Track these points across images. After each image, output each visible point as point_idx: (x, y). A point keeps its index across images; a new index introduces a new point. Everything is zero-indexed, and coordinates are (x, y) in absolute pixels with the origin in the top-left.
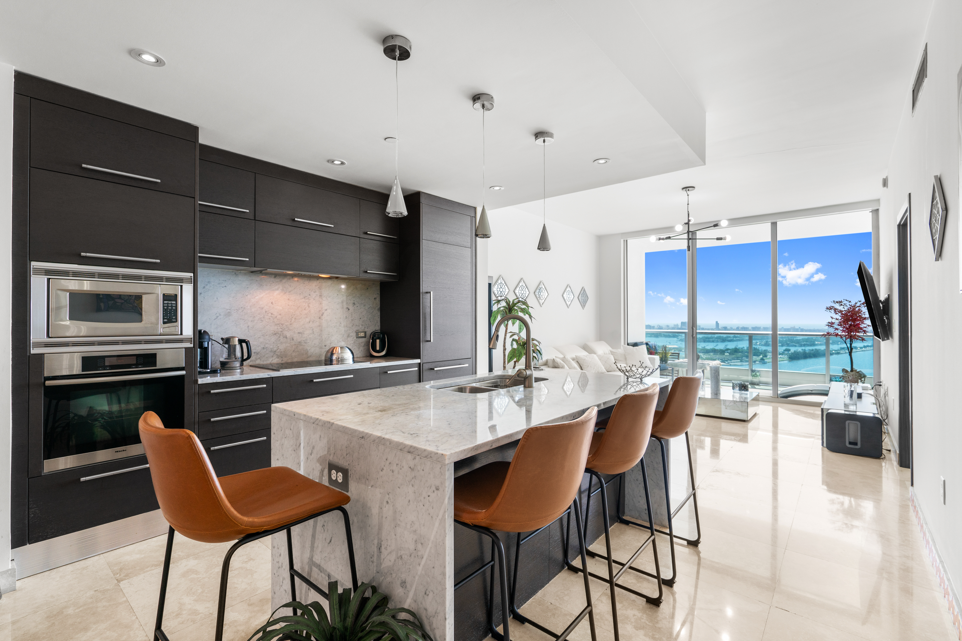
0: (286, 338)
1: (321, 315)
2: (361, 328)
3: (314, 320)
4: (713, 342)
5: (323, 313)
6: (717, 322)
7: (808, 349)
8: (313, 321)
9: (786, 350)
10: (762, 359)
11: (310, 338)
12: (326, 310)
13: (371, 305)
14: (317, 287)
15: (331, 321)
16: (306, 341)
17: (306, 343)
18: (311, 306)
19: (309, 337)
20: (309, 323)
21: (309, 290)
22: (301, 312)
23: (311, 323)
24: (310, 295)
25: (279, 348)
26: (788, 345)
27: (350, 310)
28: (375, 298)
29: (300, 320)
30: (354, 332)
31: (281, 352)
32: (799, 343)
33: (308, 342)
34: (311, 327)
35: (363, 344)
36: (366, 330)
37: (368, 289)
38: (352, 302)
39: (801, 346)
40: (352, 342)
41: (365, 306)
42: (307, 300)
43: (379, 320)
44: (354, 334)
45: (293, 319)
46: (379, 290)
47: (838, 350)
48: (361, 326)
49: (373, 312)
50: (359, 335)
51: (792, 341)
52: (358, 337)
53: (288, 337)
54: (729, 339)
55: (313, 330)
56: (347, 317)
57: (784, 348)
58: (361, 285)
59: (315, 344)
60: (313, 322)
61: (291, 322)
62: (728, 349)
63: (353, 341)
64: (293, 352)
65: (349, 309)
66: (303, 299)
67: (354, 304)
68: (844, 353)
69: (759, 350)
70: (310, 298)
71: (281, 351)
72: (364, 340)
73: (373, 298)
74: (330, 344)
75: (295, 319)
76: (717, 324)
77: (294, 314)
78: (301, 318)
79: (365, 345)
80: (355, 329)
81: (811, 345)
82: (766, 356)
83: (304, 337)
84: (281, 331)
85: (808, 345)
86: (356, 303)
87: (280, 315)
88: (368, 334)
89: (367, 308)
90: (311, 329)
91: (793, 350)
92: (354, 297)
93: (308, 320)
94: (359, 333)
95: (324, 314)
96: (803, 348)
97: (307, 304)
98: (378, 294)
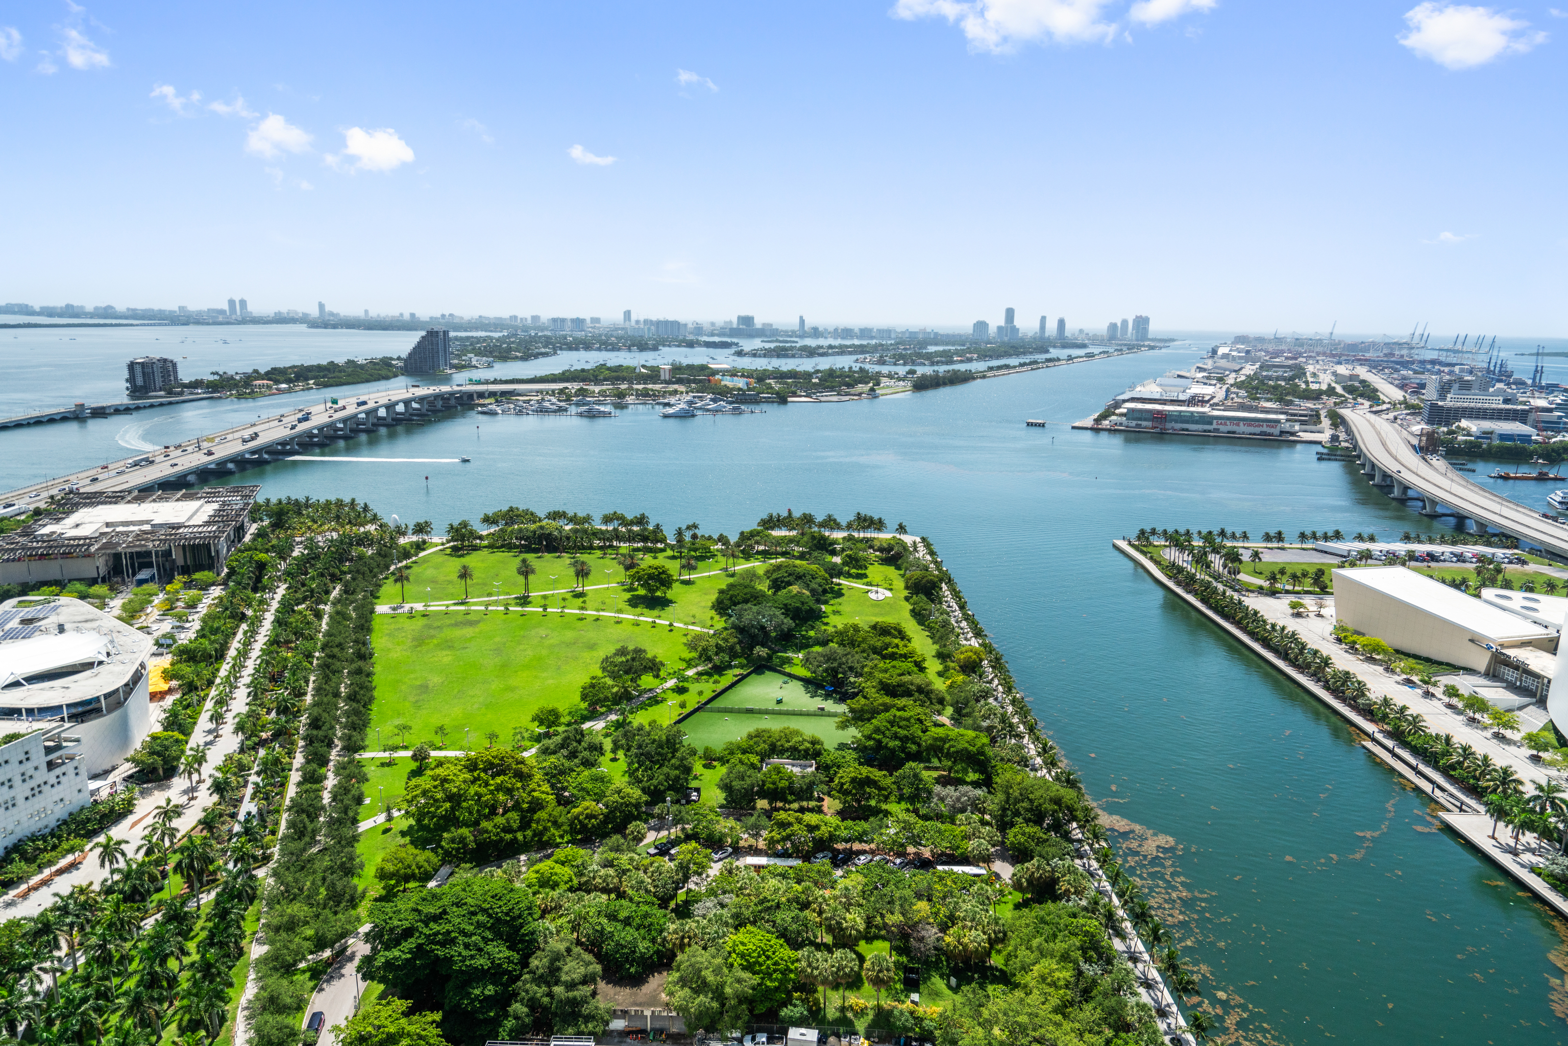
4: (793, 356)
6: (801, 318)
7: (942, 369)
9: (908, 373)
10: (872, 390)
26: (913, 363)
32: (931, 359)
39: (932, 364)
51: (920, 355)
54: (821, 351)
57: (908, 368)
62: (818, 371)
69: (867, 372)
76: (802, 321)
81: (947, 363)
82: (878, 384)
85: (943, 363)
91: (921, 371)
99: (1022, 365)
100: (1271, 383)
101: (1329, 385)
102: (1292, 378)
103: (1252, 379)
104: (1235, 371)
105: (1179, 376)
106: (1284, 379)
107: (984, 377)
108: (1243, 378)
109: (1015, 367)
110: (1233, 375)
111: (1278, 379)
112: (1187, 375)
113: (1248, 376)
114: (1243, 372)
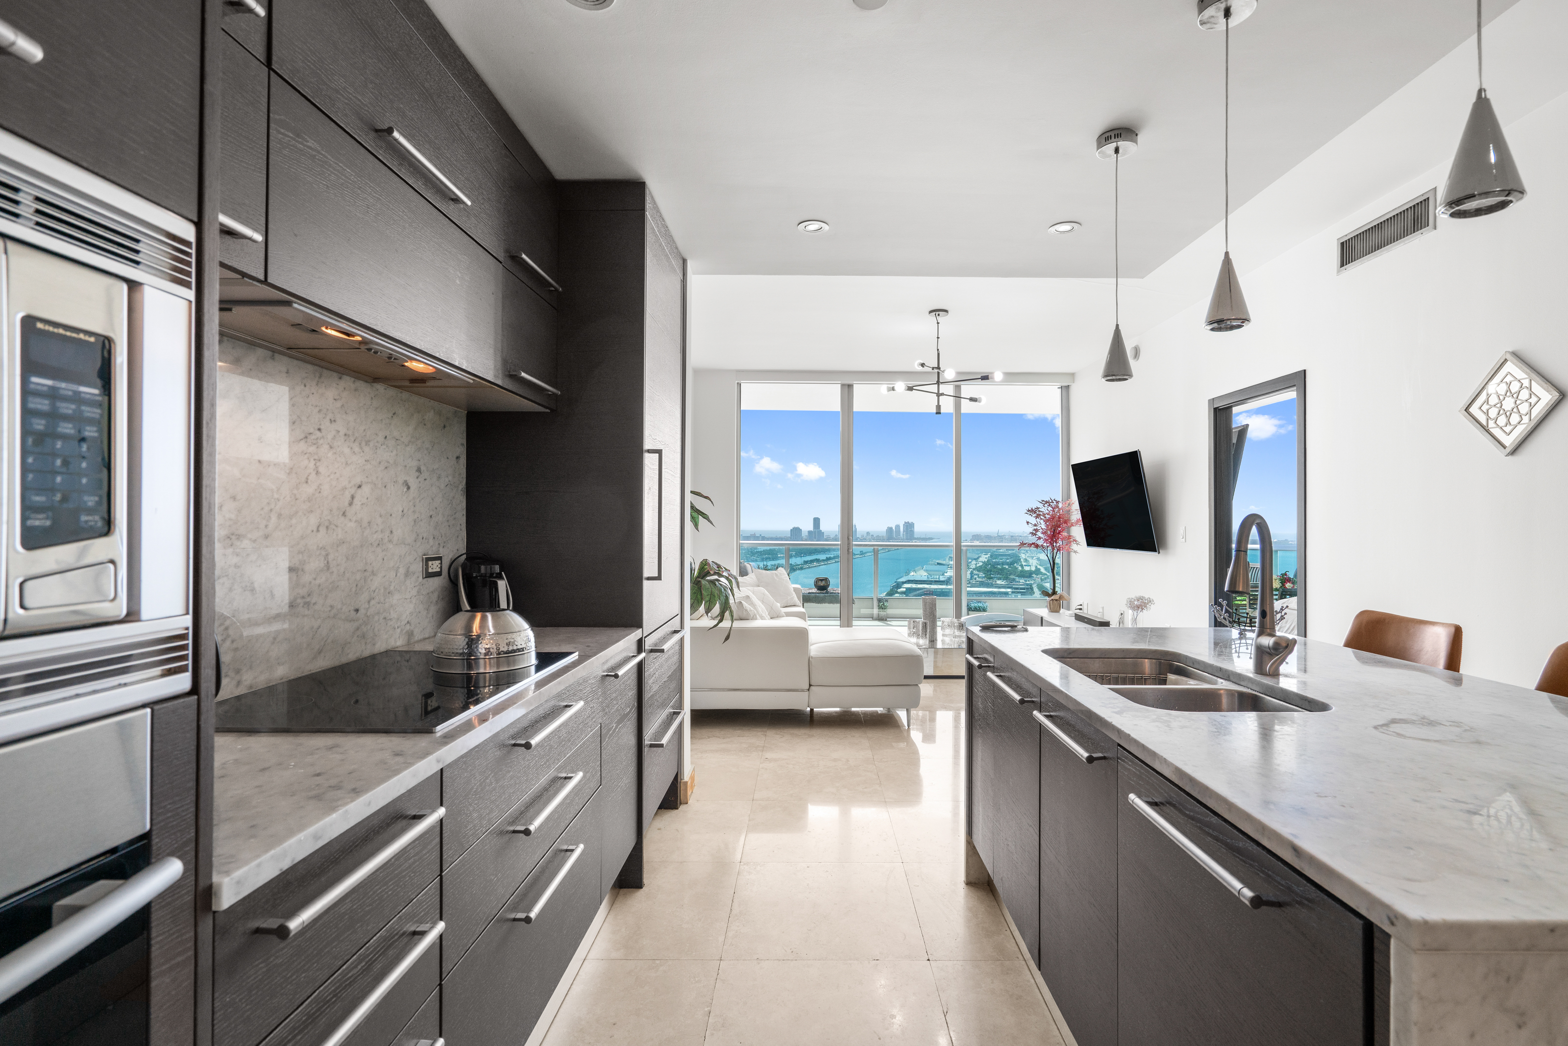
0: (253, 590)
1: (347, 504)
2: (432, 546)
3: (330, 523)
5: (353, 497)
8: (327, 524)
11: (319, 586)
12: (360, 487)
13: (450, 478)
14: (338, 404)
15: (369, 523)
16: (308, 600)
17: (307, 604)
18: (322, 469)
19: (318, 582)
20: (318, 531)
21: (318, 409)
22: (295, 492)
23: (323, 530)
24: (319, 430)
25: (228, 636)
27: (412, 489)
28: (458, 458)
29: (294, 521)
30: (418, 559)
31: (236, 649)
33: (313, 601)
34: (323, 548)
35: (435, 597)
36: (442, 552)
37: (444, 427)
38: (415, 464)
40: (414, 592)
41: (439, 478)
42: (312, 449)
43: (464, 520)
44: (418, 567)
45: (274, 518)
46: (465, 435)
47: (802, 564)
48: (431, 541)
49: (454, 497)
50: (430, 570)
52: (429, 575)
53: (256, 585)
55: (327, 555)
56: (405, 511)
58: (432, 412)
59: (332, 607)
60: (327, 527)
61: (266, 526)
63: (416, 589)
64: (273, 643)
65: (409, 488)
66: (302, 443)
67: (419, 470)
68: (807, 568)
70: (321, 442)
71: (235, 645)
72: (436, 582)
73: (455, 457)
74: (369, 602)
75: (280, 516)
77: (276, 496)
78: (296, 513)
79: (439, 597)
80: (421, 551)
83: (304, 586)
84: (237, 566)
86: (423, 468)
87: (234, 498)
88: (446, 562)
89: (443, 486)
90: (324, 553)
92: (419, 449)
93: (313, 520)
94: (430, 563)
95: (355, 500)
96: (765, 563)
97: (313, 462)
98: (462, 445)
99: (828, 559)
100: (999, 566)
101: (1036, 567)
102: (1011, 564)
103: (986, 565)
104: (975, 559)
105: (938, 564)
106: (1007, 564)
107: (802, 569)
108: (981, 564)
109: (823, 560)
110: (974, 562)
111: (1003, 564)
112: (944, 562)
113: (984, 563)
114: (981, 559)
